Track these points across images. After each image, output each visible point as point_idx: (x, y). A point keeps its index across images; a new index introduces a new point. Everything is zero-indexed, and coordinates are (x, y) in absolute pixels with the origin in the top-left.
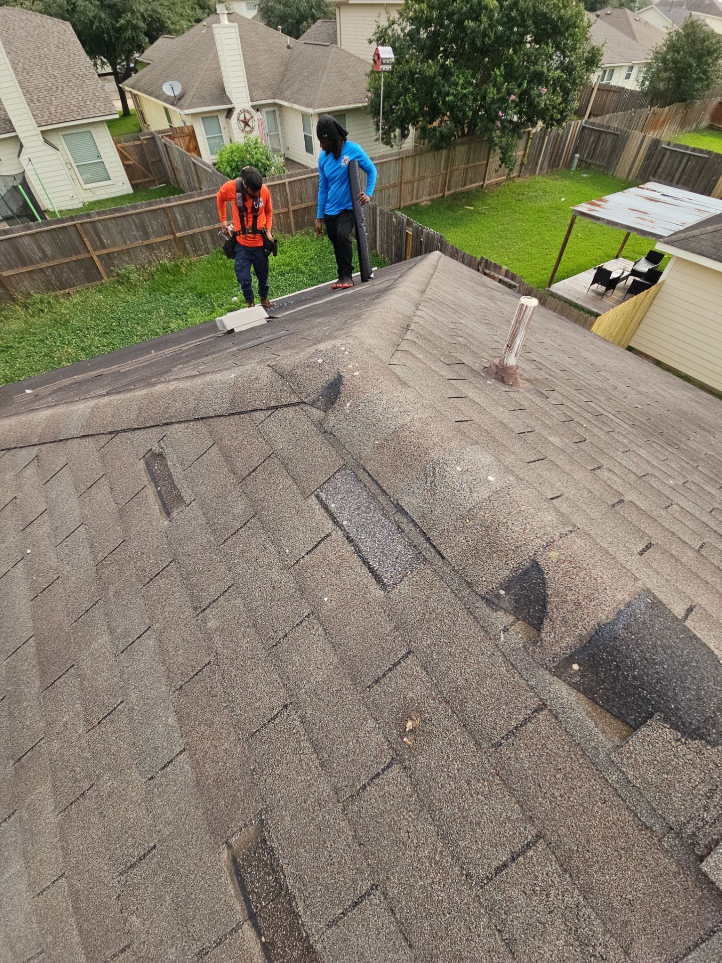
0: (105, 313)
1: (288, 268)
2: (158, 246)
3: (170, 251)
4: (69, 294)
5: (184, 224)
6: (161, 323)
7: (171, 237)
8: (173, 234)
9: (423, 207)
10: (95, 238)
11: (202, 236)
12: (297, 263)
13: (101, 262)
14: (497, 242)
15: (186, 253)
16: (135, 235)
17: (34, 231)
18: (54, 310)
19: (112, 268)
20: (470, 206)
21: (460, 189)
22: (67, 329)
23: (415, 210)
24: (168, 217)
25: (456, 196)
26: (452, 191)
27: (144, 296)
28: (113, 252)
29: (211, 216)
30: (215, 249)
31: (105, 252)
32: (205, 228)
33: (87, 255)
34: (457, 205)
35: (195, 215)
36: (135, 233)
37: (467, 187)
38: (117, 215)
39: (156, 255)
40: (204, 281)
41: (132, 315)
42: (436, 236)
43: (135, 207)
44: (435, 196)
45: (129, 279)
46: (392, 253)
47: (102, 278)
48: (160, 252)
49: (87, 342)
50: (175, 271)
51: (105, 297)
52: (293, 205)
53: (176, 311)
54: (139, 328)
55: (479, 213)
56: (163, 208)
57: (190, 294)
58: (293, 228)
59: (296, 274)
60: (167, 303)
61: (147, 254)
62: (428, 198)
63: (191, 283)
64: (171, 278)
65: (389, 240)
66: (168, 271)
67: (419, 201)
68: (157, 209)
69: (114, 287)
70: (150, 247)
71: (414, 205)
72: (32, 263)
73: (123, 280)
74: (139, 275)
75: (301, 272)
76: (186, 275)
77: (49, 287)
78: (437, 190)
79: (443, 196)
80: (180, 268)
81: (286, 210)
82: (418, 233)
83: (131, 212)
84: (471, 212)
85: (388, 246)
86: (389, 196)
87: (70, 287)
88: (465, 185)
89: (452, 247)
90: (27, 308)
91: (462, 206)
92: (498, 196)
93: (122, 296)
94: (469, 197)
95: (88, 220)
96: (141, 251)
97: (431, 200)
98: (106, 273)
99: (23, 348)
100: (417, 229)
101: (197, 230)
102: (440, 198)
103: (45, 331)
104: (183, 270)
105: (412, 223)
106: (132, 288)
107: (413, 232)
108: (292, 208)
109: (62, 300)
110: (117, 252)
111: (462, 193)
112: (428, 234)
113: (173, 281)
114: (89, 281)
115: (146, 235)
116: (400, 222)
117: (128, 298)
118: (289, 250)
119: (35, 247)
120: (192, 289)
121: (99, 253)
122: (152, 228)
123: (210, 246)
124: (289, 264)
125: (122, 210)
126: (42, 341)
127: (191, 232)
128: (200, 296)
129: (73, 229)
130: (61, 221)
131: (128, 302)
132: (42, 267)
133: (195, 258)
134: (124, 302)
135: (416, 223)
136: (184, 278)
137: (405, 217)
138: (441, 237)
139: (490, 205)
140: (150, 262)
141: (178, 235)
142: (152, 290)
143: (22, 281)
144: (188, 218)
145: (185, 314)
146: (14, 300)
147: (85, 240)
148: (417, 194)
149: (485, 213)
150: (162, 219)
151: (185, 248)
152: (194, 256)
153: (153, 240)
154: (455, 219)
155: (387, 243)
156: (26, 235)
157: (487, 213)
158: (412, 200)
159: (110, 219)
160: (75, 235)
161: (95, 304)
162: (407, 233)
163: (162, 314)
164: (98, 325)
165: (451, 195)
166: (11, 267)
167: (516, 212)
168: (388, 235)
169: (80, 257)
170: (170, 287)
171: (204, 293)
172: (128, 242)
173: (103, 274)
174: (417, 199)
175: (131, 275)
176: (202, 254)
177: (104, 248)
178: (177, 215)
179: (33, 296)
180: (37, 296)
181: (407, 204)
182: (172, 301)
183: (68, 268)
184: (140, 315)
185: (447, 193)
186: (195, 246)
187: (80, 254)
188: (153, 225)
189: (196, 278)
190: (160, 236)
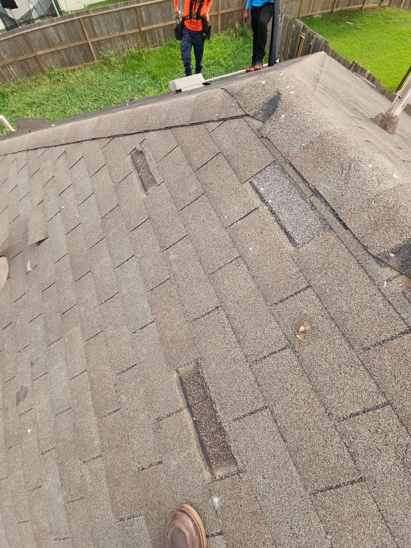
0: (95, 85)
1: (212, 61)
2: (129, 38)
3: (136, 41)
4: (74, 70)
5: (146, 21)
6: (129, 96)
7: (137, 30)
8: (139, 28)
9: (315, 18)
10: (91, 28)
11: (158, 31)
12: (219, 58)
13: (93, 47)
14: (366, 52)
15: (146, 44)
16: (115, 28)
17: (56, 23)
18: (66, 81)
19: (100, 52)
20: (351, 22)
21: (345, 8)
22: (73, 95)
23: (309, 20)
24: (137, 14)
25: (341, 13)
26: (339, 9)
27: (119, 75)
28: (101, 40)
29: (165, 15)
30: (165, 42)
31: (96, 39)
32: (161, 24)
33: (86, 42)
34: (341, 20)
35: (155, 14)
36: (115, 26)
37: (351, 7)
38: (105, 12)
39: (127, 43)
40: (157, 67)
41: (112, 88)
42: (323, 41)
43: (117, 6)
44: (325, 11)
45: (110, 61)
46: (286, 55)
47: (94, 60)
48: (130, 42)
49: (85, 105)
50: (138, 58)
51: (96, 73)
52: (222, 10)
53: (138, 88)
54: (116, 98)
55: (356, 28)
56: (134, 8)
57: (147, 76)
58: (219, 28)
59: (217, 67)
60: (133, 82)
61: (122, 43)
62: (320, 12)
63: (149, 68)
64: (136, 62)
65: (287, 43)
66: (135, 58)
67: (313, 13)
68: (130, 8)
69: (101, 67)
70: (123, 37)
71: (308, 16)
72: (54, 46)
73: (106, 62)
74: (116, 59)
75: (221, 65)
76: (146, 62)
77: (63, 64)
78: (328, 5)
79: (332, 12)
80: (142, 55)
81: (216, 13)
82: (310, 37)
83: (114, 10)
84: (351, 27)
85: (285, 48)
86: (292, 7)
87: (75, 65)
88: (349, 5)
89: (333, 51)
90: (51, 78)
91: (345, 21)
92: (372, 17)
93: (106, 74)
94: (351, 14)
95: (87, 16)
96: (119, 41)
97: (323, 14)
98: (96, 55)
99: (49, 105)
100: (310, 34)
101: (155, 26)
102: (329, 13)
103: (61, 95)
104: (144, 57)
105: (307, 29)
106: (112, 68)
107: (306, 37)
108: (221, 12)
109: (70, 74)
110: (103, 40)
111: (346, 11)
112: (317, 39)
113: (138, 65)
114: (86, 62)
115: (122, 29)
116: (298, 28)
117: (110, 76)
118: (215, 46)
119: (55, 34)
120: (149, 72)
121: (93, 40)
122: (126, 23)
123: (163, 40)
124: (213, 58)
125: (108, 8)
126: (59, 101)
127: (150, 27)
128: (154, 78)
129: (78, 21)
130: (72, 16)
131: (109, 79)
132: (59, 49)
133: (152, 49)
134: (107, 79)
135: (310, 30)
136: (144, 64)
137: (302, 24)
138: (326, 42)
139: (365, 23)
140: (123, 50)
141: (143, 29)
142: (124, 71)
143: (48, 59)
144: (149, 16)
145: (144, 90)
146: (43, 72)
147: (85, 30)
148: (313, 7)
149: (360, 29)
150: (133, 16)
151: (146, 40)
152: (151, 48)
153: (126, 32)
154: (338, 31)
155: (285, 45)
156: (51, 26)
157: (362, 28)
158: (308, 12)
159: (100, 15)
160: (79, 27)
161: (89, 78)
162: (301, 37)
163: (130, 89)
164: (91, 94)
165: (337, 12)
166: (42, 49)
167: (383, 31)
168: (287, 39)
169: (82, 43)
170: (135, 70)
171: (157, 76)
172: (111, 33)
173: (95, 56)
174: (312, 12)
175: (112, 58)
176: (157, 46)
177: (96, 37)
178: (143, 13)
179: (54, 70)
180: (56, 70)
181: (304, 15)
182: (136, 80)
183: (74, 50)
184: (116, 89)
185: (335, 10)
186: (152, 39)
187: (81, 40)
188: (127, 20)
189: (152, 63)
190: (131, 29)
